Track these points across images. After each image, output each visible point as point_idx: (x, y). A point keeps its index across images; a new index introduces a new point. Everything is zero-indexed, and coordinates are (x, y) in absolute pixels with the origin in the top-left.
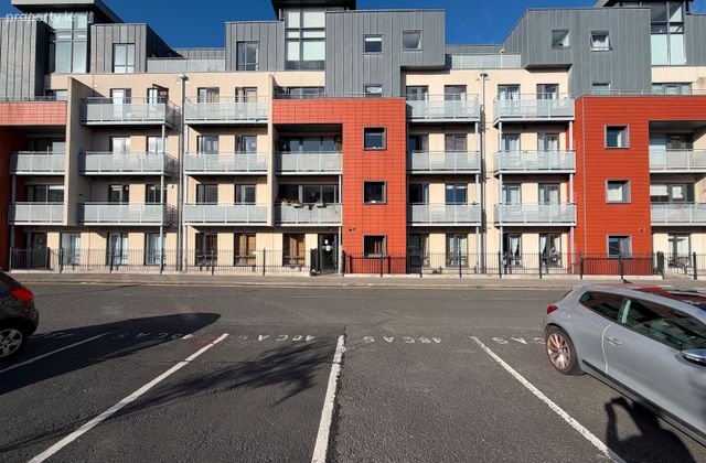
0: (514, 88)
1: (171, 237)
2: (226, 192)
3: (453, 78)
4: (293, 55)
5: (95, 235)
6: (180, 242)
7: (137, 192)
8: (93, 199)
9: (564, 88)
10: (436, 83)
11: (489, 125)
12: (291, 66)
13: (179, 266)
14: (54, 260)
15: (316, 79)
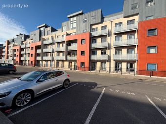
0: (120, 23)
3: (103, 24)
4: (71, 27)
5: (45, 62)
6: (54, 63)
8: (44, 56)
9: (137, 20)
10: (99, 26)
14: (41, 65)
15: (74, 30)
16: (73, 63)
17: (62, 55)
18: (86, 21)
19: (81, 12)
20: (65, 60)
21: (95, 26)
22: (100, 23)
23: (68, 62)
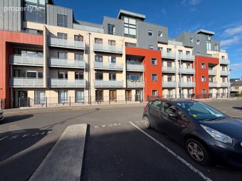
0: (181, 51)
1: (86, 92)
2: (106, 76)
3: (169, 46)
4: (126, 32)
5: (52, 92)
6: (89, 93)
7: (71, 75)
9: (191, 53)
12: (126, 35)
13: (90, 102)
14: (32, 103)
15: (134, 41)
16: (133, 92)
17: (110, 78)
18: (150, 34)
19: (144, 17)
20: (125, 86)
21: (160, 45)
22: (166, 44)
23: (124, 91)
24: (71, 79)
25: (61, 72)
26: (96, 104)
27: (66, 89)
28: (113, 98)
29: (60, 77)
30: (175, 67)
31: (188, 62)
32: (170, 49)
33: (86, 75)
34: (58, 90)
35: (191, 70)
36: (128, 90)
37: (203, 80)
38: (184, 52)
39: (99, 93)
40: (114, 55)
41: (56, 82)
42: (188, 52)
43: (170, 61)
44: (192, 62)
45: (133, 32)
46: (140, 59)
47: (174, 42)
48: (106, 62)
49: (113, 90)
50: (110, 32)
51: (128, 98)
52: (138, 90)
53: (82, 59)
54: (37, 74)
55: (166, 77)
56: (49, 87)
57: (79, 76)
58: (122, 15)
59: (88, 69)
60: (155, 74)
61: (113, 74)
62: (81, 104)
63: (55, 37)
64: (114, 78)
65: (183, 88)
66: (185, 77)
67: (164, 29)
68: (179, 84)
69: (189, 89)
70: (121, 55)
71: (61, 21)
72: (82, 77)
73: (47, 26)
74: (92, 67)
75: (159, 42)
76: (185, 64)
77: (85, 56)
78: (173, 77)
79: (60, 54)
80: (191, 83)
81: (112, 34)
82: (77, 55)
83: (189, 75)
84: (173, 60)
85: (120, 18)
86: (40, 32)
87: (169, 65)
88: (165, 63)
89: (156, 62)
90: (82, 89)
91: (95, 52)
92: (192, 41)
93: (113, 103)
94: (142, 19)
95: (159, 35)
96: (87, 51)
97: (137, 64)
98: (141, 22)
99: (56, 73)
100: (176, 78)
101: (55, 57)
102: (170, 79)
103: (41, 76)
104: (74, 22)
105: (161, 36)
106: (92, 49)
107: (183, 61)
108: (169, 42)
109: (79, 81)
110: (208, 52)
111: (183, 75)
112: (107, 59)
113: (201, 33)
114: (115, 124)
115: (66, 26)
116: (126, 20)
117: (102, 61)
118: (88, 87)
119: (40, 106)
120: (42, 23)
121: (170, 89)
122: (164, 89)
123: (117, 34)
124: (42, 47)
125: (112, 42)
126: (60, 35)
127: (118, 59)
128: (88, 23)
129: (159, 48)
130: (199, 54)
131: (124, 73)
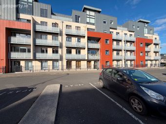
0: (126, 34)
1: (60, 62)
2: (74, 51)
3: (117, 31)
4: (88, 21)
5: (37, 62)
6: (62, 63)
7: (50, 50)
9: (133, 35)
10: (115, 31)
11: (123, 41)
12: (88, 23)
13: (62, 69)
14: (23, 69)
15: (93, 27)
16: (93, 63)
17: (76, 53)
18: (105, 22)
19: (100, 10)
20: (87, 59)
21: (111, 30)
22: (116, 29)
23: (86, 62)
24: (50, 53)
25: (43, 49)
26: (67, 70)
27: (46, 60)
28: (78, 66)
29: (43, 52)
30: (122, 45)
31: (131, 42)
32: (118, 33)
33: (60, 50)
34: (41, 61)
35: (133, 48)
36: (89, 61)
37: (141, 54)
38: (128, 35)
39: (69, 63)
40: (79, 37)
41: (40, 55)
42: (131, 35)
43: (118, 41)
44: (134, 42)
45: (93, 21)
46: (97, 40)
47: (121, 28)
48: (74, 42)
49: (78, 61)
50: (77, 21)
51: (89, 67)
52: (96, 61)
53: (58, 40)
54: (27, 50)
55: (115, 53)
56: (35, 59)
57: (55, 51)
58: (85, 9)
59: (61, 47)
60: (108, 50)
61: (78, 50)
62: (56, 71)
63: (39, 24)
64: (79, 53)
65: (127, 60)
66: (129, 53)
67: (115, 19)
68: (125, 57)
69: (131, 60)
70: (84, 37)
71: (43, 14)
72: (57, 52)
73: (34, 17)
74: (64, 45)
75: (111, 28)
76: (129, 44)
77: (60, 37)
78: (120, 52)
79: (42, 36)
80: (133, 57)
81: (78, 22)
82: (54, 37)
83: (131, 51)
84: (121, 41)
85: (84, 11)
86: (29, 21)
87: (118, 44)
88: (115, 43)
89: (108, 41)
90: (57, 60)
91: (67, 35)
92: (134, 27)
93: (78, 70)
94: (99, 12)
95: (111, 23)
96: (61, 34)
97: (95, 43)
98: (98, 14)
99: (39, 49)
100: (122, 53)
101: (39, 38)
102: (118, 54)
103: (29, 51)
104: (52, 14)
105: (112, 23)
106: (64, 33)
107: (128, 41)
108: (118, 28)
109: (55, 54)
110: (145, 35)
111: (127, 51)
112: (74, 40)
113: (140, 21)
114: (80, 85)
115: (46, 17)
116: (88, 12)
117: (71, 41)
118: (61, 59)
119: (29, 71)
120: (30, 14)
121: (118, 61)
122: (113, 60)
123: (81, 23)
124: (30, 31)
125: (78, 28)
126: (43, 23)
127: (82, 39)
128: (62, 15)
129: (111, 32)
130: (139, 37)
131: (86, 49)
